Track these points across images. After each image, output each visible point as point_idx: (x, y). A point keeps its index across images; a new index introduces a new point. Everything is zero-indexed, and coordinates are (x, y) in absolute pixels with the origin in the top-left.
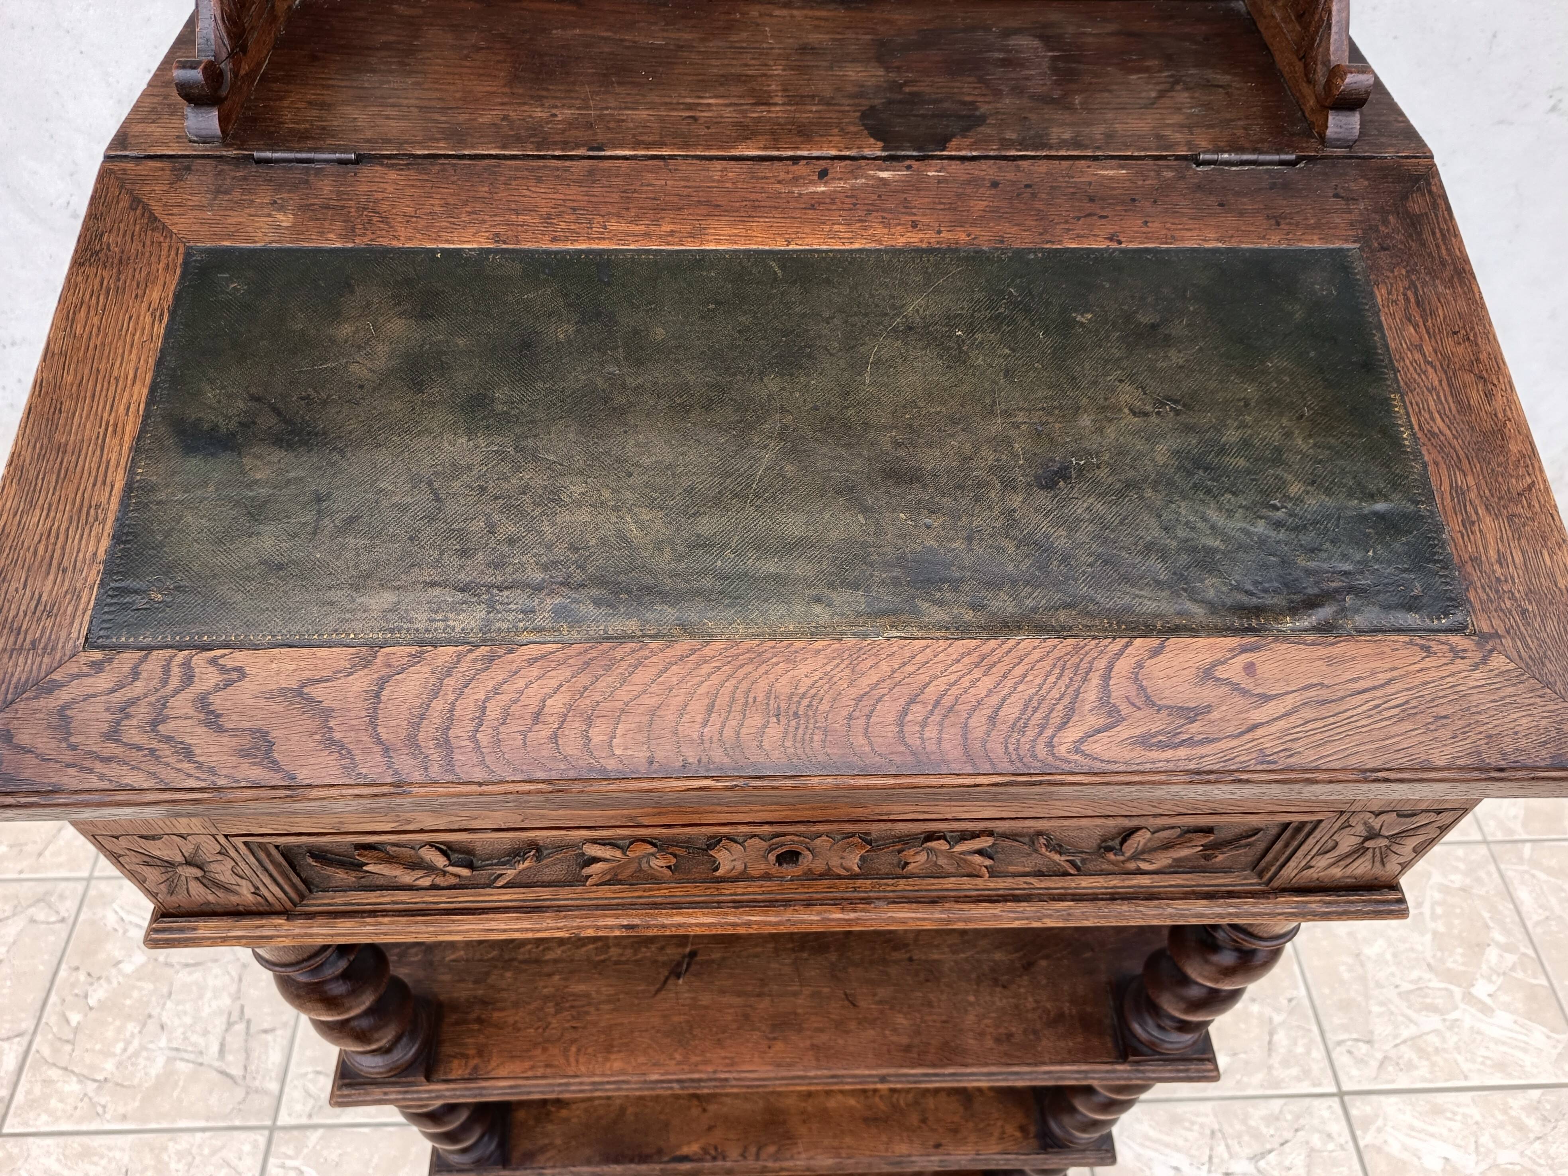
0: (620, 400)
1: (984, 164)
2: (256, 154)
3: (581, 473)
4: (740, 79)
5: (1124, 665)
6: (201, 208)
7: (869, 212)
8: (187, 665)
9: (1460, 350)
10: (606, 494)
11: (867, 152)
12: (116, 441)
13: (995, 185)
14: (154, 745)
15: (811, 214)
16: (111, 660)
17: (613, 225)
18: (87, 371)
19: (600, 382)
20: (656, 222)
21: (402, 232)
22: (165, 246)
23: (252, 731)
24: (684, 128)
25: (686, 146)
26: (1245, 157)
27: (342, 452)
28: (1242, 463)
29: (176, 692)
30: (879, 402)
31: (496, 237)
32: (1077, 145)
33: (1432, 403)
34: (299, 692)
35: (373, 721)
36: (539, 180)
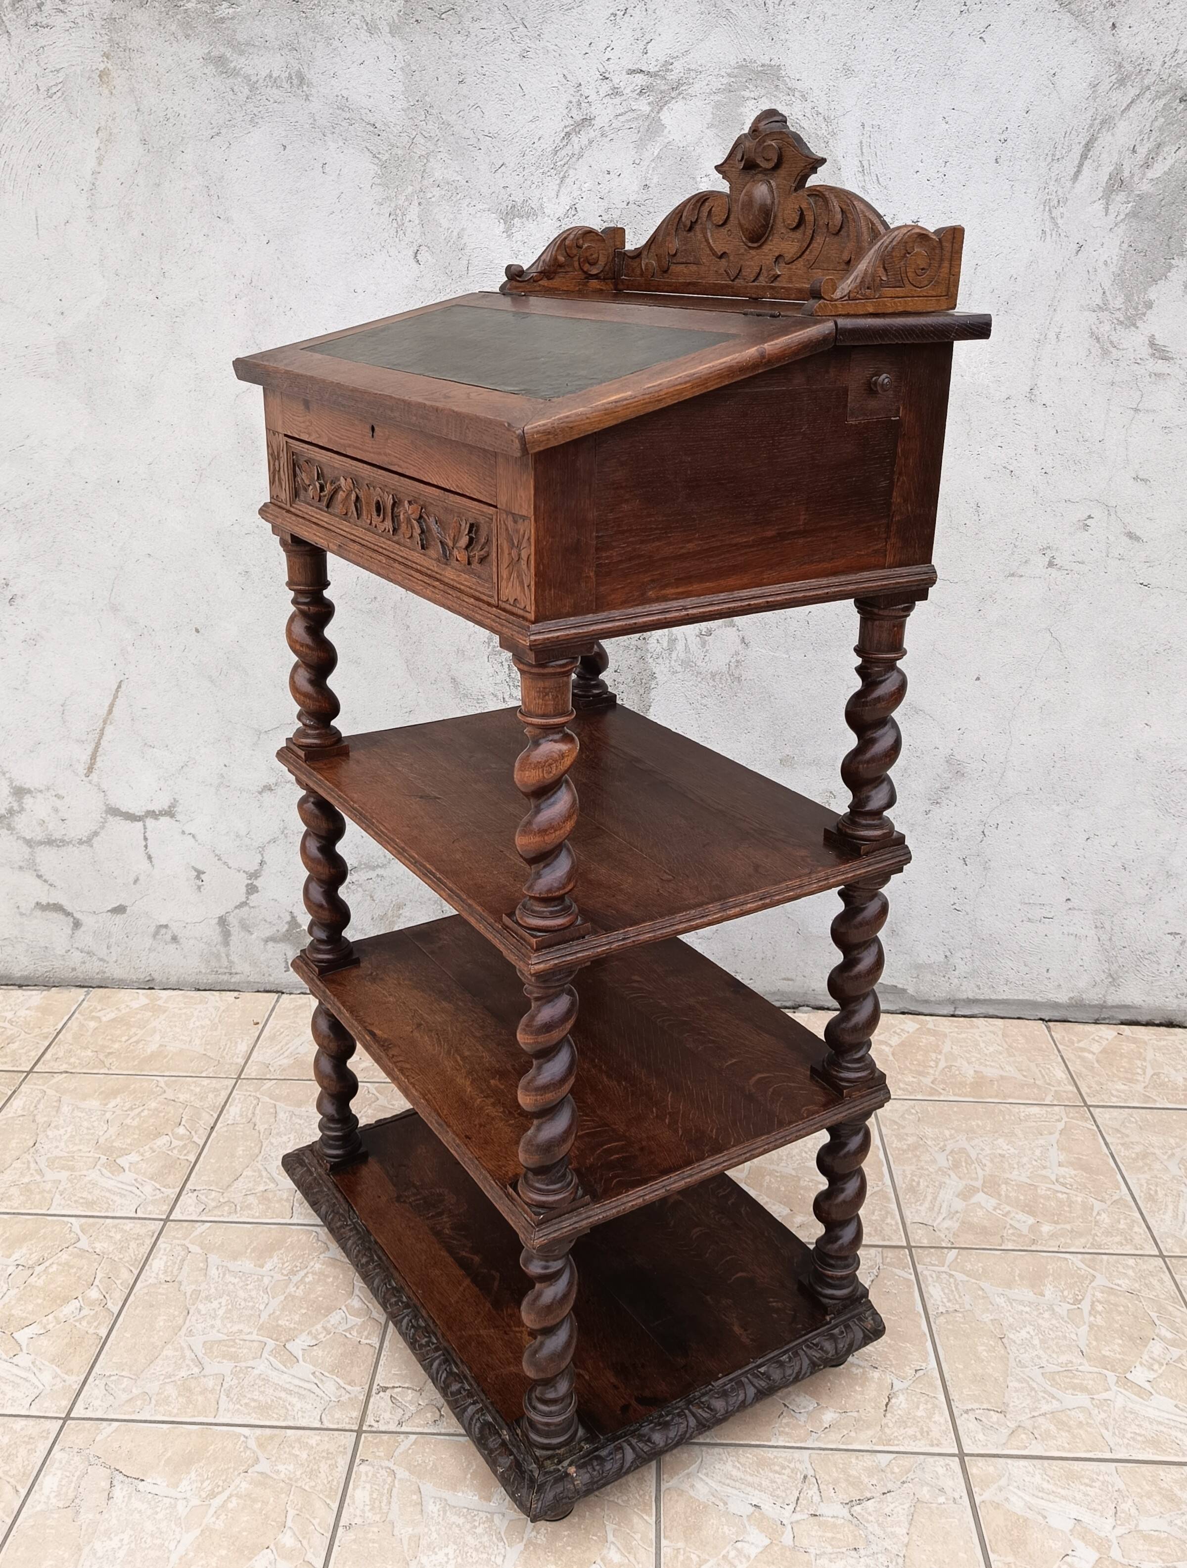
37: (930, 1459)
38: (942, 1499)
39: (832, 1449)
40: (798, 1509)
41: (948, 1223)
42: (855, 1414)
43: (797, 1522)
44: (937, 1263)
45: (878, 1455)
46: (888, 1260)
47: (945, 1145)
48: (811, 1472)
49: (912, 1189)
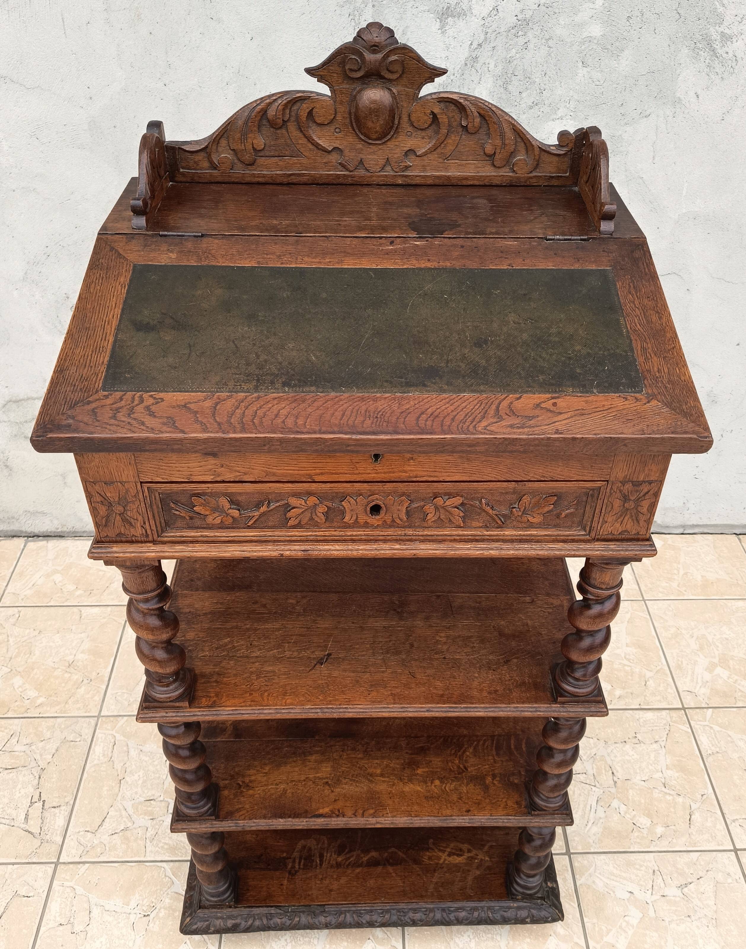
0: (308, 316)
1: (458, 240)
2: (161, 233)
3: (293, 339)
4: (358, 212)
5: (505, 404)
6: (139, 251)
7: (410, 256)
8: (141, 397)
9: (650, 303)
10: (303, 347)
11: (410, 235)
12: (109, 327)
13: (462, 247)
14: (129, 421)
15: (386, 256)
16: (111, 395)
17: (306, 259)
18: (96, 304)
19: (300, 311)
20: (324, 258)
21: (220, 260)
22: (125, 263)
23: (167, 418)
24: (336, 228)
25: (336, 233)
26: (566, 237)
27: (199, 331)
28: (557, 339)
29: (137, 405)
30: (412, 318)
31: (258, 263)
32: (497, 233)
33: (636, 320)
34: (185, 406)
35: (214, 415)
36: (276, 243)
37: (720, 854)
38: (730, 881)
39: (665, 852)
40: (654, 892)
41: (703, 690)
42: (673, 827)
43: (655, 901)
44: (701, 719)
45: (691, 854)
46: (674, 719)
47: (693, 633)
48: (656, 868)
49: (679, 667)
